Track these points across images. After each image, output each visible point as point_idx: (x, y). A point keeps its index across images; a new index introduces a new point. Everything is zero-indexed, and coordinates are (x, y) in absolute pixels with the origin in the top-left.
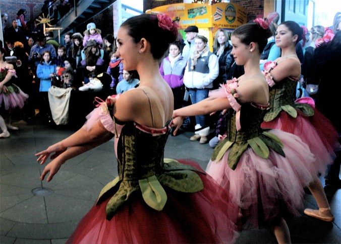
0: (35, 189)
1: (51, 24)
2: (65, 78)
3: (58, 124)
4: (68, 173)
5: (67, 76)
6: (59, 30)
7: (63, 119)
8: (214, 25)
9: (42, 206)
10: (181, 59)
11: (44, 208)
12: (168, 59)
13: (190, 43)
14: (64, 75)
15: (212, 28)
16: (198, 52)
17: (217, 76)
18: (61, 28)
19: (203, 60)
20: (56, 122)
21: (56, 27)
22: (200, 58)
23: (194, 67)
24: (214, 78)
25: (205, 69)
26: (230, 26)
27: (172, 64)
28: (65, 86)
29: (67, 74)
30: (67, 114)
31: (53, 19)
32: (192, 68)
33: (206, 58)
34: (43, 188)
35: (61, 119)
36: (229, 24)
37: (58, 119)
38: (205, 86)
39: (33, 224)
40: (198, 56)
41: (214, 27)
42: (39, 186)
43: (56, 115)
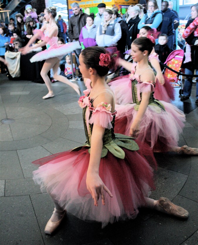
0: (3, 120)
1: (2, 8)
2: (15, 45)
3: (13, 77)
4: (23, 108)
5: (17, 44)
6: (8, 12)
7: (17, 73)
8: (116, 3)
9: (8, 130)
10: (94, 27)
11: (10, 131)
12: (86, 28)
13: (101, 15)
14: (15, 43)
15: (114, 5)
16: (106, 21)
17: (120, 38)
18: (10, 11)
19: (111, 27)
20: (12, 75)
21: (6, 10)
22: (108, 25)
23: (105, 31)
24: (119, 39)
25: (112, 33)
26: (127, 3)
27: (89, 31)
28: (16, 50)
29: (17, 42)
30: (19, 69)
31: (3, 4)
32: (103, 32)
33: (113, 25)
34: (8, 119)
35: (15, 73)
36: (126, 2)
37: (13, 73)
38: (113, 45)
39: (4, 142)
40: (107, 23)
41: (115, 4)
42: (5, 118)
43: (12, 71)
